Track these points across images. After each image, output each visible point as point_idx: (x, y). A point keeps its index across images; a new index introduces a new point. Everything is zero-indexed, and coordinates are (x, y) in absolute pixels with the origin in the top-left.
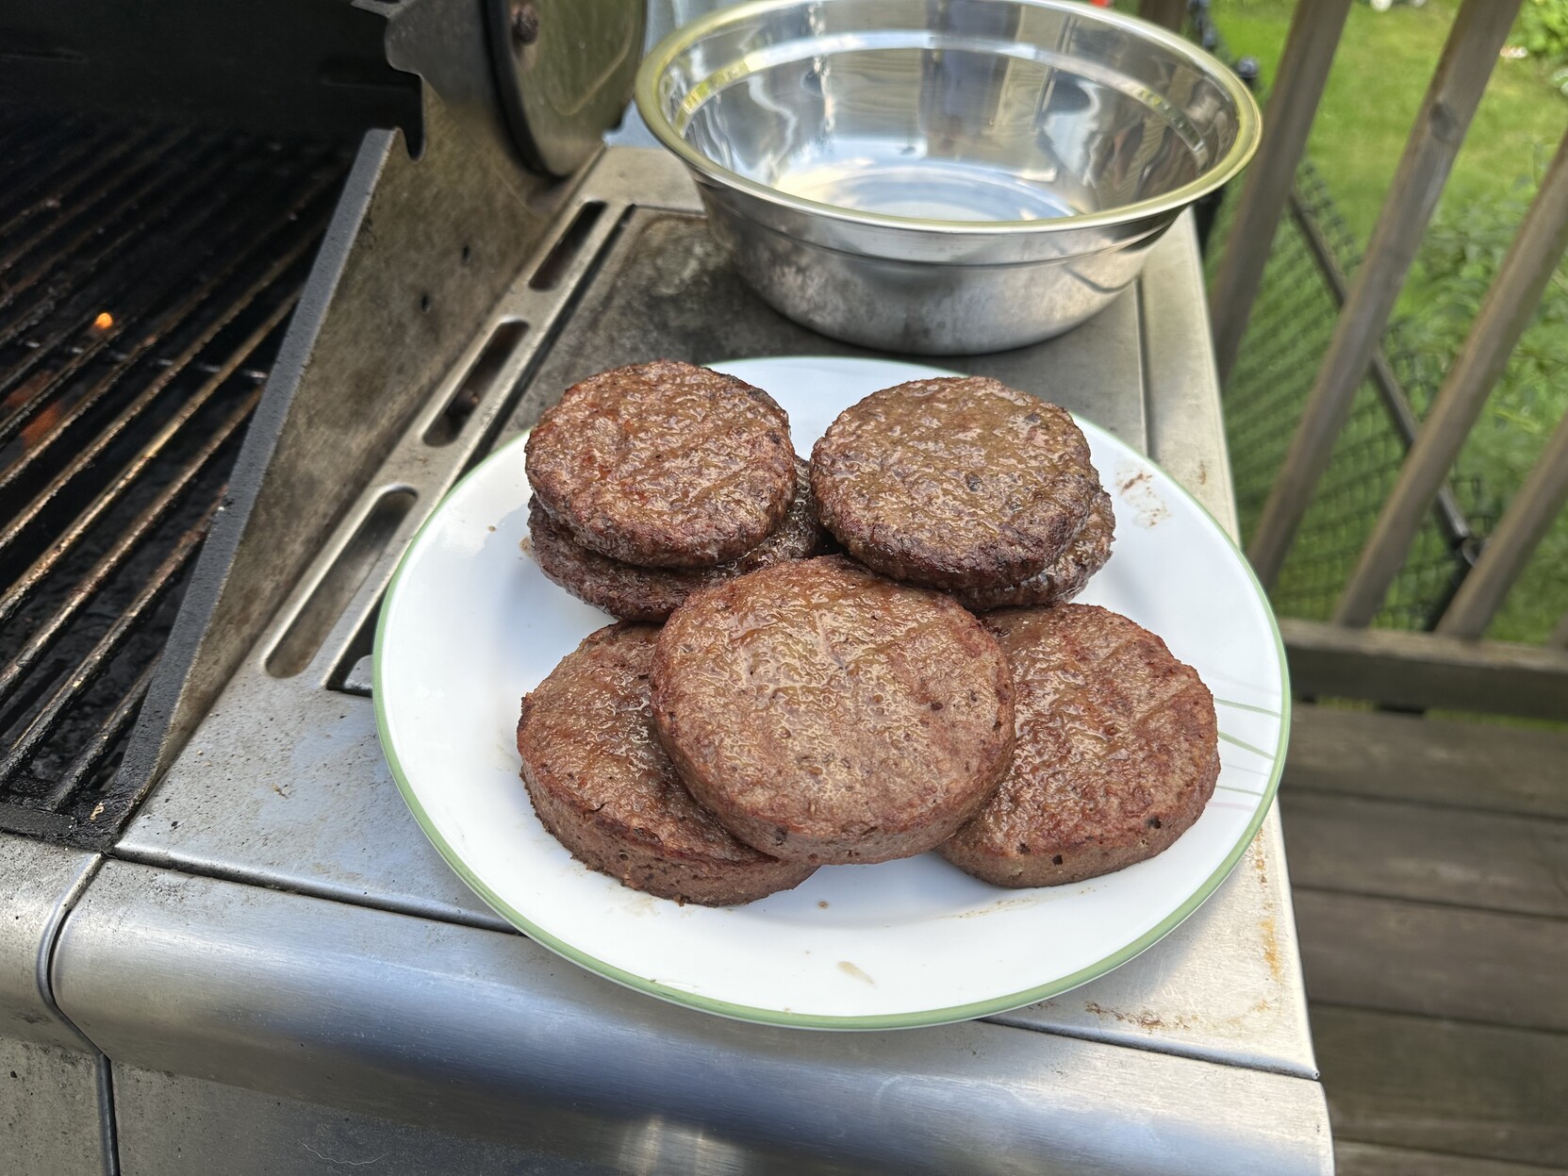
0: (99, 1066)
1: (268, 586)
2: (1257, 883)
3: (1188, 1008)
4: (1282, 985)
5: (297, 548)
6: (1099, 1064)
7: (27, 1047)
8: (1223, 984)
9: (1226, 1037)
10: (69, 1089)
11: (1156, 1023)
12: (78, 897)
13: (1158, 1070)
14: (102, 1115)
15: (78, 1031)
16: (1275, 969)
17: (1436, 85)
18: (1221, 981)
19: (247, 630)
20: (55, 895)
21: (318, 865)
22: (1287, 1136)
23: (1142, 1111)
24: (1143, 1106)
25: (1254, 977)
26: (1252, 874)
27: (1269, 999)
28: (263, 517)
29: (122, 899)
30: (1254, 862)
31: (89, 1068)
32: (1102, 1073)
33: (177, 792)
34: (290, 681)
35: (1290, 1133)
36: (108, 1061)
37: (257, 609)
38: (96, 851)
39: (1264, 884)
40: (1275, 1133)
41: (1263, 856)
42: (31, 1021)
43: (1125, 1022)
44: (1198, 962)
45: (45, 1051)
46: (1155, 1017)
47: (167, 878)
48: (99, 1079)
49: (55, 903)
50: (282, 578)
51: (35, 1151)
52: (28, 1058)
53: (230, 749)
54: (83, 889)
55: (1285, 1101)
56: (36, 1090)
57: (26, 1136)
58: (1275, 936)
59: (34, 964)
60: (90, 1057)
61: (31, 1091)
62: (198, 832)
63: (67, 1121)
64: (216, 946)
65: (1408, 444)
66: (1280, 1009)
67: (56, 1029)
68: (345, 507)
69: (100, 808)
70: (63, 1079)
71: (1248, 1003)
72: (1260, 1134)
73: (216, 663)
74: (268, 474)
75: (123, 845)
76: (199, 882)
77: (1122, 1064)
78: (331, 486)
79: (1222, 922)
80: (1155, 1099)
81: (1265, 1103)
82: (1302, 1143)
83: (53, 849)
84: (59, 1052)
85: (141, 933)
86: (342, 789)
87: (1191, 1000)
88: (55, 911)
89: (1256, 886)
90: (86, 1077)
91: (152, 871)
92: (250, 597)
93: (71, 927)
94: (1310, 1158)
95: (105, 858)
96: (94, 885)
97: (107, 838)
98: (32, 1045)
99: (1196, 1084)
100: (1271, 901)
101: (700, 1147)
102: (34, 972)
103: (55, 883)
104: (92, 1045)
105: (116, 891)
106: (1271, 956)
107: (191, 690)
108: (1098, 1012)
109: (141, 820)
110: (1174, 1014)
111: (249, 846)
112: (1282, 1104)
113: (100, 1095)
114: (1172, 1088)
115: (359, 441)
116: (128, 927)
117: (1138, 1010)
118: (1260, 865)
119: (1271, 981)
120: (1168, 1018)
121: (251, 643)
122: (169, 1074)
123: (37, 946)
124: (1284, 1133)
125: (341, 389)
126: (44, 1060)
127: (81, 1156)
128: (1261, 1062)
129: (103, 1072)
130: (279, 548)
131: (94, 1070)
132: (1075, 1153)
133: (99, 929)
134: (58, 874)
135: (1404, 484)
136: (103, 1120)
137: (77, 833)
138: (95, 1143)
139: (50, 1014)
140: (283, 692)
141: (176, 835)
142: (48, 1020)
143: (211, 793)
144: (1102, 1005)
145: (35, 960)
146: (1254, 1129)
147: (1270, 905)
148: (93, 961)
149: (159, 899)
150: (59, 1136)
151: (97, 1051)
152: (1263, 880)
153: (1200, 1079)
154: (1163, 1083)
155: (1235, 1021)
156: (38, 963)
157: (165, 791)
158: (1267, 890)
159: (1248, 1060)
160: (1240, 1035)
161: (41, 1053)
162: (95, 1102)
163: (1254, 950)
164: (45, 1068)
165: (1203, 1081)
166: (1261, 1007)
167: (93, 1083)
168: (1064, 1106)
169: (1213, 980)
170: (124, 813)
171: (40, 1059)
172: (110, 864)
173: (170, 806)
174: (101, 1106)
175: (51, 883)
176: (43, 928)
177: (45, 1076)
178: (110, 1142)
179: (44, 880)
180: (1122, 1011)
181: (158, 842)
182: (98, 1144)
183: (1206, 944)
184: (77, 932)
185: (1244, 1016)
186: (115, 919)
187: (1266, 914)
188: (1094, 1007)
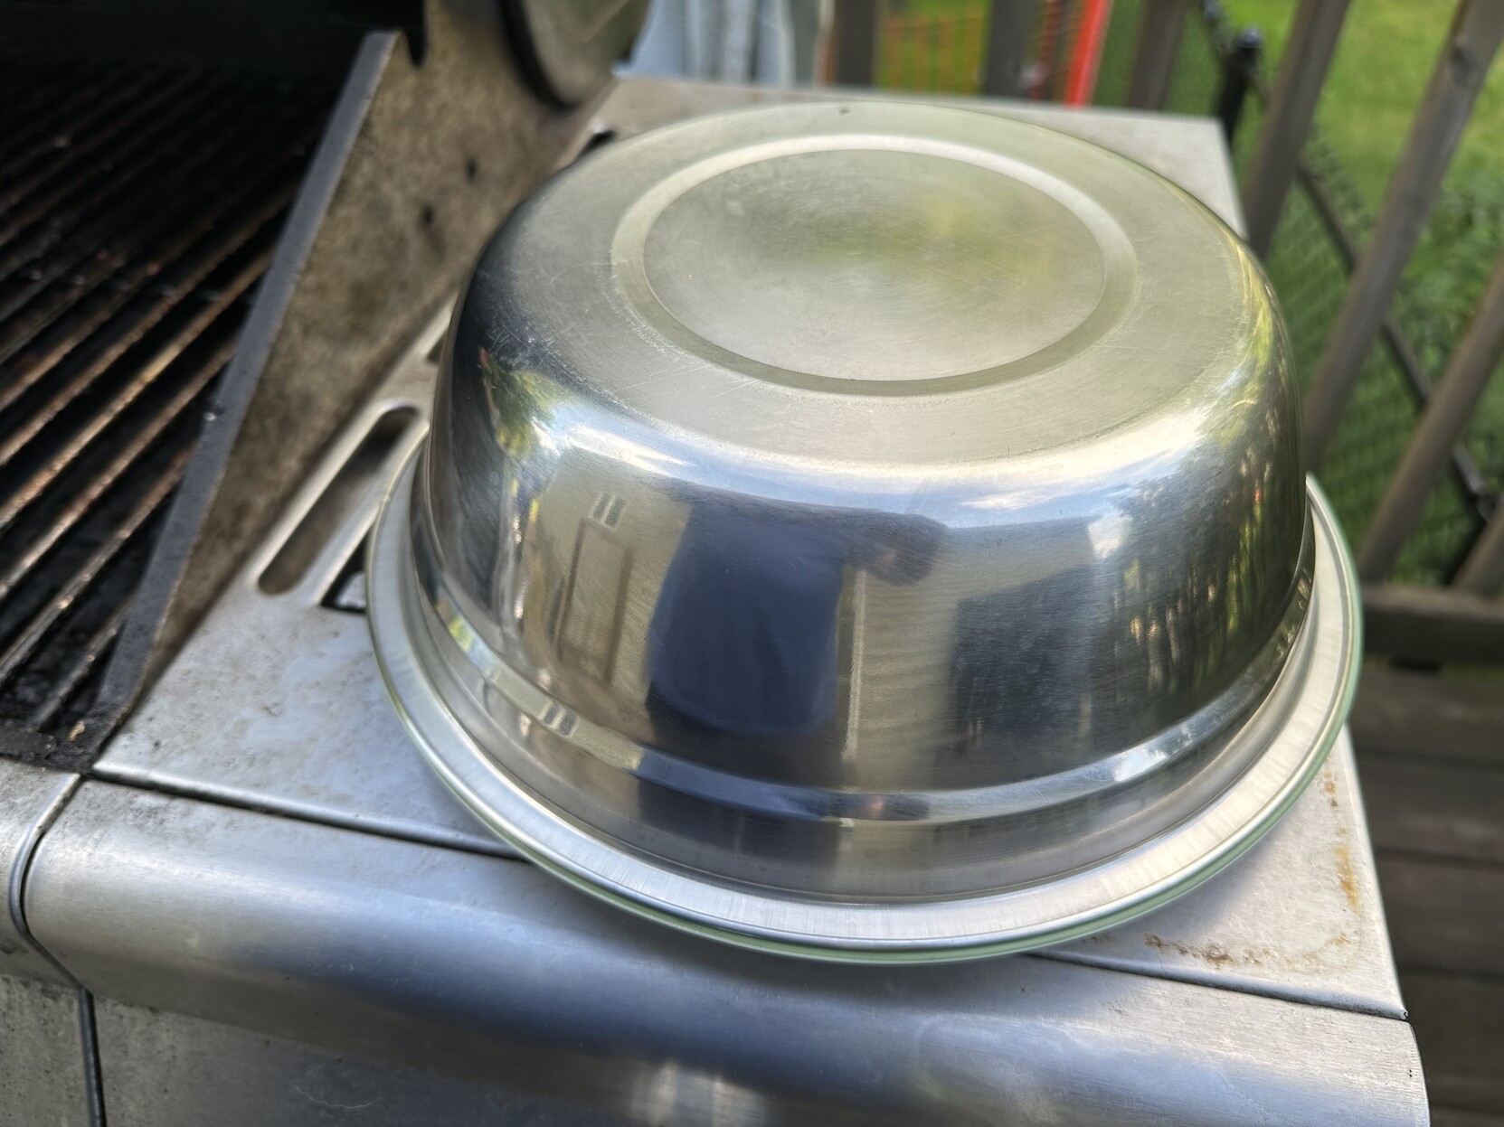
0: (81, 1002)
1: (261, 502)
2: (1328, 807)
3: (1258, 941)
4: (1361, 916)
5: (292, 464)
6: (1161, 1002)
7: (6, 980)
8: (1295, 915)
9: (1303, 973)
10: (50, 1026)
11: (1224, 957)
12: (53, 819)
13: (1228, 1009)
14: (85, 1053)
15: (56, 964)
16: (1352, 900)
17: (1457, 27)
18: (1294, 912)
19: (238, 546)
20: (29, 816)
21: (306, 788)
22: (1376, 1082)
23: (1212, 1054)
24: (1214, 1049)
25: (1331, 909)
26: (1322, 797)
27: (1348, 932)
28: (254, 428)
29: (100, 821)
30: (1322, 786)
31: (70, 1003)
32: (1165, 1012)
33: (161, 710)
34: (283, 599)
35: (1379, 1078)
36: (90, 998)
37: (249, 525)
38: (74, 771)
39: (1336, 808)
40: (1362, 1079)
41: (1333, 778)
42: (8, 951)
43: (1190, 957)
44: (1266, 891)
45: (26, 985)
46: (1222, 952)
47: (147, 800)
48: (82, 1015)
49: (28, 827)
50: (276, 494)
51: (18, 1090)
52: (8, 992)
53: (218, 668)
54: (58, 812)
55: (1372, 1044)
56: (18, 1027)
57: (8, 1075)
58: (1350, 863)
59: (6, 889)
60: (71, 991)
61: (12, 1026)
62: (182, 752)
63: (49, 1059)
64: (196, 871)
65: (1421, 403)
66: (1360, 942)
67: (34, 961)
68: (343, 423)
69: (80, 727)
70: (44, 1014)
71: (1326, 936)
72: (1346, 1079)
73: (205, 578)
74: (262, 382)
75: (103, 765)
76: (180, 805)
77: (1188, 1003)
78: (329, 403)
79: (1289, 849)
80: (1227, 1041)
81: (1349, 1045)
82: (1394, 1089)
83: (29, 769)
84: (39, 986)
85: (117, 857)
86: (334, 707)
87: (1262, 933)
88: (29, 833)
89: (1327, 811)
90: (69, 1012)
91: (132, 793)
92: (241, 511)
93: (46, 851)
94: (1402, 1106)
95: (83, 779)
96: (71, 807)
97: (85, 758)
98: (11, 978)
99: (1272, 1024)
100: (1344, 827)
101: (719, 1094)
102: (6, 897)
103: (29, 805)
104: (72, 979)
105: (93, 813)
106: (1347, 885)
107: (178, 605)
108: (1159, 945)
109: (122, 741)
110: (1243, 948)
111: (235, 767)
112: (1369, 1046)
113: (83, 1032)
114: (1245, 1029)
115: (358, 358)
116: (106, 850)
117: (1203, 941)
118: (1330, 788)
119: (1349, 912)
120: (1238, 952)
121: (242, 560)
122: (154, 1010)
123: (10, 869)
124: (1372, 1078)
125: (339, 298)
126: (25, 995)
127: (65, 1098)
128: (1342, 1001)
129: (85, 1007)
130: (273, 461)
131: (76, 1005)
132: (1138, 1101)
133: (74, 853)
134: (33, 796)
135: (1417, 445)
136: (86, 1059)
137: (55, 753)
138: (79, 1082)
139: (25, 945)
140: (274, 609)
141: (158, 755)
142: (25, 951)
143: (197, 711)
144: (1163, 938)
145: (7, 884)
146: (1337, 1075)
147: (1343, 831)
148: (67, 886)
149: (138, 821)
150: (42, 1074)
151: (79, 986)
152: (1334, 804)
153: (1275, 1019)
154: (1234, 1024)
155: (1310, 956)
156: (11, 888)
157: (149, 710)
158: (1340, 816)
159: (1328, 998)
160: (1317, 971)
161: (21, 987)
162: (78, 1039)
163: (1328, 879)
164: (26, 1003)
165: (1279, 1021)
166: (1340, 941)
167: (75, 1018)
168: (1125, 1049)
169: (1285, 911)
170: (105, 733)
171: (21, 994)
172: (89, 785)
173: (154, 726)
174: (84, 1043)
175: (25, 804)
176: (15, 851)
177: (27, 1011)
178: (94, 1082)
179: (19, 801)
180: (1186, 944)
181: (138, 763)
182: (82, 1083)
183: (1275, 873)
184: (51, 856)
185: (1322, 950)
186: (90, 842)
187: (1338, 839)
188: (1154, 940)
